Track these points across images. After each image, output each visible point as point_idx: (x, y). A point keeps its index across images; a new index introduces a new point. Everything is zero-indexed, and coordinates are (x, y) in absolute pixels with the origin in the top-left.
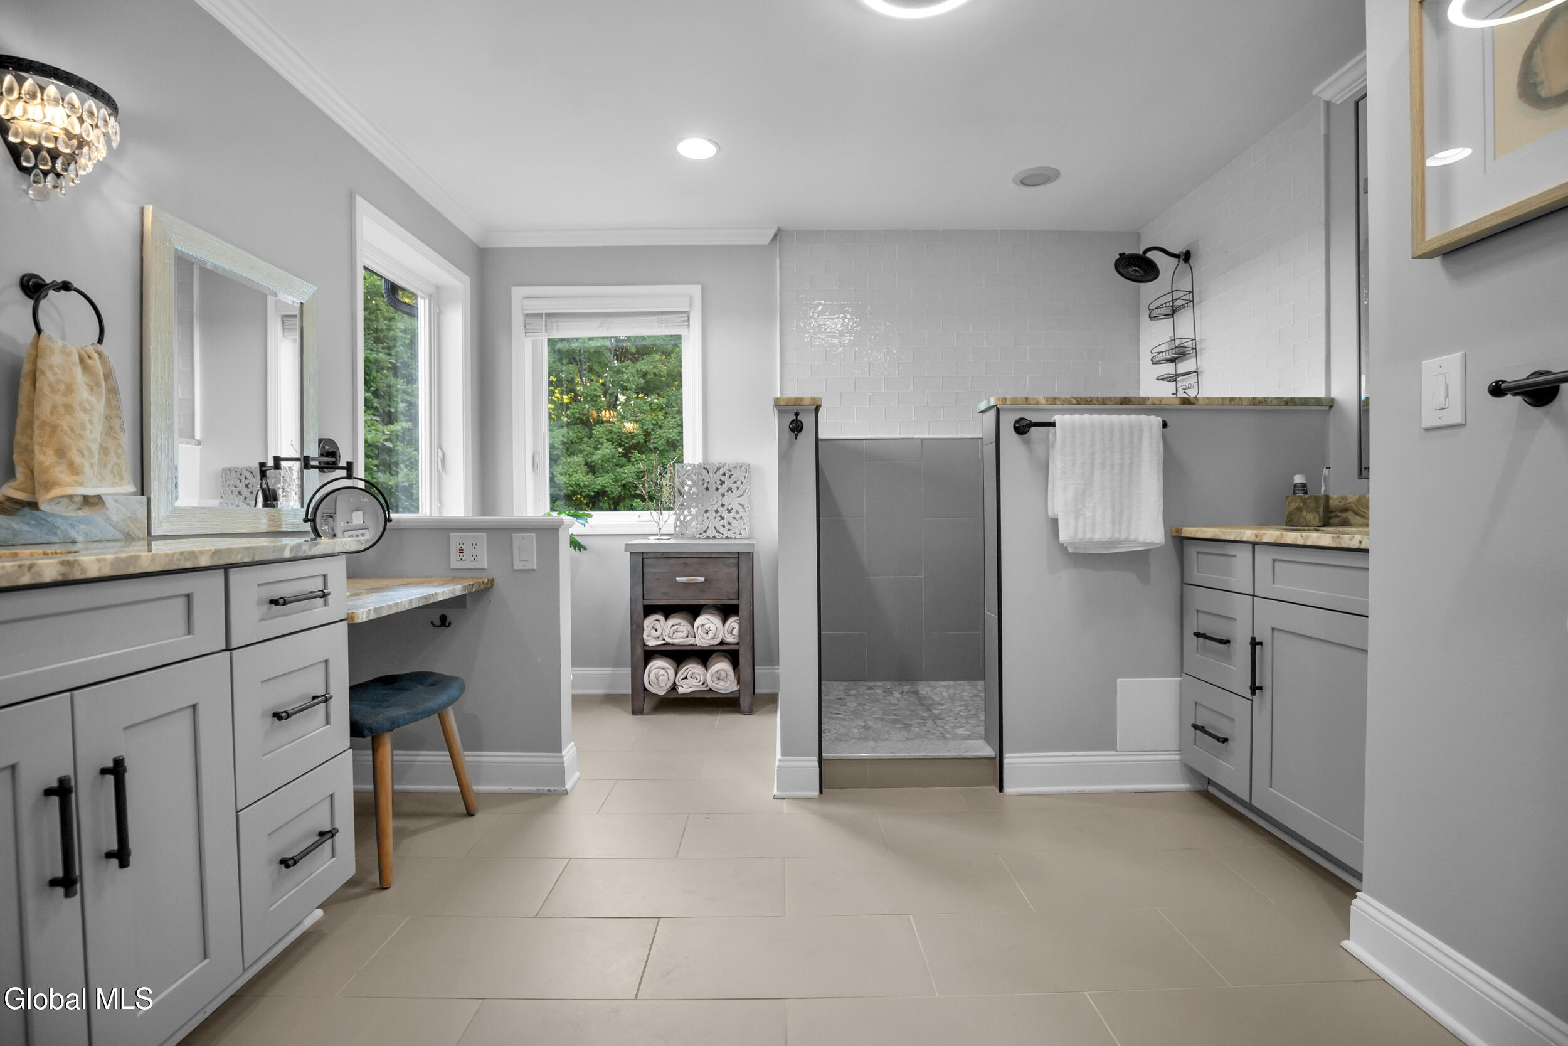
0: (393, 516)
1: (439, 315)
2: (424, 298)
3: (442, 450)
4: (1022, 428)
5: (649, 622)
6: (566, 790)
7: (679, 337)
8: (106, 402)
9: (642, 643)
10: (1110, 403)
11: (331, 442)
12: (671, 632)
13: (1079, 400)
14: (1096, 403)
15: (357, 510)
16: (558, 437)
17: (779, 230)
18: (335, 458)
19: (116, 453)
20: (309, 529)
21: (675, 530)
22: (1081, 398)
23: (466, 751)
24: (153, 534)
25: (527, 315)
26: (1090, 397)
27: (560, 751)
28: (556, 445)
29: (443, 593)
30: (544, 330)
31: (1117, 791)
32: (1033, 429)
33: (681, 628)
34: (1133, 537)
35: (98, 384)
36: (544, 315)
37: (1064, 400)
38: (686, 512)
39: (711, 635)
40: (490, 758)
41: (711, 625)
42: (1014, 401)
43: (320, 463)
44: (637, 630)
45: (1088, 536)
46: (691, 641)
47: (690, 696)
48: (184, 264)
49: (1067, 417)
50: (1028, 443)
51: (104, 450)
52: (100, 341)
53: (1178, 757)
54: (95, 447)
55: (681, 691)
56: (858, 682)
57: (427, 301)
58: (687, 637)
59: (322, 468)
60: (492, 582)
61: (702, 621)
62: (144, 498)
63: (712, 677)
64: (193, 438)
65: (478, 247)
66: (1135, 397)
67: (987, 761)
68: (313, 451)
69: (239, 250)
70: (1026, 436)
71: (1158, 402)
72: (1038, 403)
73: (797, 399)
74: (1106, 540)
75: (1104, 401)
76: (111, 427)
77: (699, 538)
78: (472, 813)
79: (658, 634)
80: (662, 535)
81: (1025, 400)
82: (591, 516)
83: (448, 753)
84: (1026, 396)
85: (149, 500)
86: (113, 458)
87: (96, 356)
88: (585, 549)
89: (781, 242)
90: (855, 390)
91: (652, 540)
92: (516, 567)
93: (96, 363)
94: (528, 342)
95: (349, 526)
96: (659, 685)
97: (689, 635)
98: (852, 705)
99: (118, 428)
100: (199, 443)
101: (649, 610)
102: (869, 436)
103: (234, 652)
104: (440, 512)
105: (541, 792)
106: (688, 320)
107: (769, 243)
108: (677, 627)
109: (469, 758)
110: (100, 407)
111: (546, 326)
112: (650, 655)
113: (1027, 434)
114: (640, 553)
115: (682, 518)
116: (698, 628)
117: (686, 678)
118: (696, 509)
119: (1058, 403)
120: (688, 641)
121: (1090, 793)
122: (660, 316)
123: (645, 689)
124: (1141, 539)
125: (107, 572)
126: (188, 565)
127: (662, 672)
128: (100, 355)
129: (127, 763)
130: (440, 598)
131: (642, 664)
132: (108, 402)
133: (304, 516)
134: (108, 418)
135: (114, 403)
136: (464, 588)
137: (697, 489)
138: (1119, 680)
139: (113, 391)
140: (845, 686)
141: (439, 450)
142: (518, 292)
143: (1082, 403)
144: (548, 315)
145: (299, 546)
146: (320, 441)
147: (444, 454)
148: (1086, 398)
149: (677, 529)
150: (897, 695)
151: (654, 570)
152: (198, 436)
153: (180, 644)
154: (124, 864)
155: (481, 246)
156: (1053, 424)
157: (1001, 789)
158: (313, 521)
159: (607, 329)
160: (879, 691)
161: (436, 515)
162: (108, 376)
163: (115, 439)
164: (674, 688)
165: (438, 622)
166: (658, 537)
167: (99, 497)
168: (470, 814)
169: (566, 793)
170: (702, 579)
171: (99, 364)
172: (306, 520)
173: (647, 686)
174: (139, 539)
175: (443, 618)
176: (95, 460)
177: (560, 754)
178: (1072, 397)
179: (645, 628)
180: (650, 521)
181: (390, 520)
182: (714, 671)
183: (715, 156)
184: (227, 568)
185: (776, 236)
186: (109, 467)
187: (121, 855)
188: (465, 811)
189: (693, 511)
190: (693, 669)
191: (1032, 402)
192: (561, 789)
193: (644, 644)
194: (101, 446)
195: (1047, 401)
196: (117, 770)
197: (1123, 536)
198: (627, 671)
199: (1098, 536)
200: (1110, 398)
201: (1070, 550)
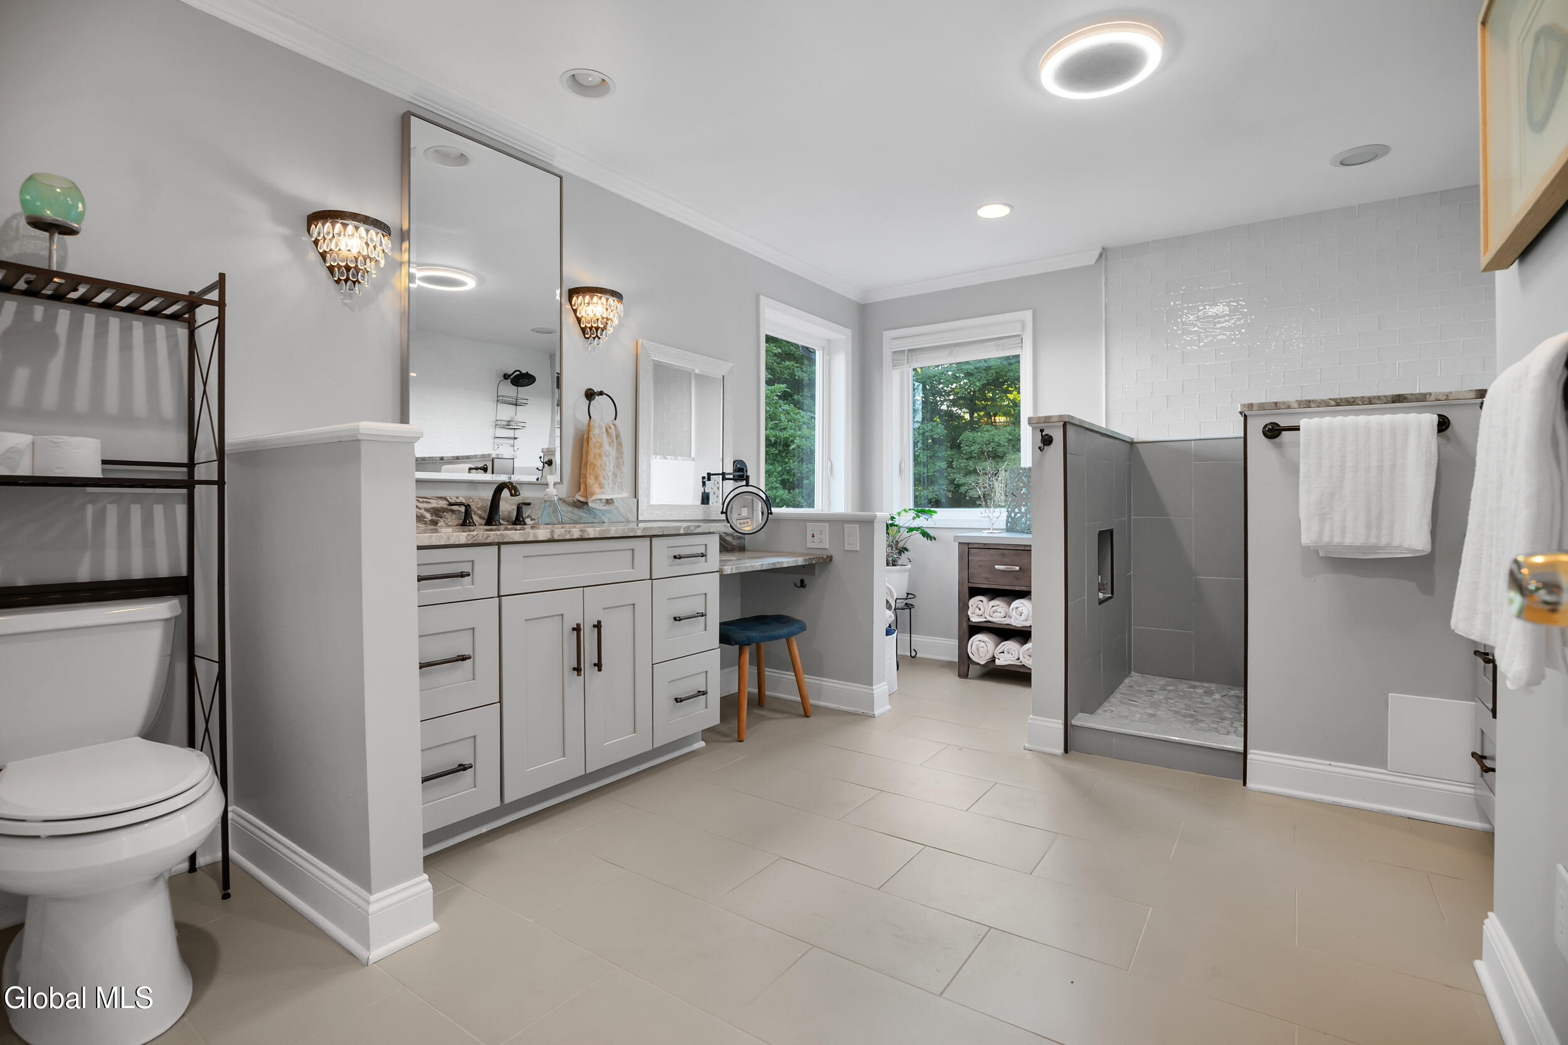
0: (774, 510)
1: (829, 361)
2: (819, 350)
3: (830, 461)
4: (1273, 432)
5: (974, 602)
6: (874, 715)
7: (1018, 356)
8: (616, 450)
9: (967, 619)
10: (1378, 402)
11: (741, 462)
12: (992, 612)
13: (1339, 401)
14: (1360, 403)
15: (744, 507)
16: (1004, 435)
17: (1104, 249)
18: (742, 472)
19: (620, 476)
20: (725, 518)
21: (1007, 525)
22: (1341, 399)
23: (805, 674)
24: (639, 519)
25: (894, 352)
26: (1353, 398)
27: (872, 686)
28: (1001, 442)
29: (788, 562)
30: (906, 363)
31: (1384, 811)
32: (1284, 433)
33: (999, 609)
34: (1396, 543)
35: (613, 441)
36: (906, 352)
37: (1320, 403)
38: (1017, 510)
39: (1023, 617)
40: (828, 683)
41: (1024, 608)
42: (1262, 407)
43: (734, 476)
44: (963, 607)
45: (1337, 540)
46: (1007, 621)
47: (1006, 668)
48: (658, 367)
49: (1316, 421)
50: (1279, 446)
51: (615, 475)
52: (615, 419)
53: (1472, 791)
54: (610, 474)
55: (998, 662)
56: (1183, 680)
57: (821, 352)
58: (1005, 617)
59: (734, 479)
60: (830, 558)
61: (1016, 604)
62: (636, 499)
63: (1023, 654)
64: (691, 456)
65: (860, 304)
66: (1412, 394)
67: (1232, 754)
68: (729, 469)
69: (686, 352)
70: (1277, 440)
71: (1445, 397)
72: (1289, 407)
73: (1046, 417)
74: (1358, 545)
75: (1370, 401)
76: (619, 463)
77: (1027, 533)
78: (808, 715)
79: (980, 612)
80: (994, 529)
81: (1274, 405)
82: (935, 512)
83: (794, 674)
84: (1275, 401)
85: (638, 501)
86: (619, 479)
87: (613, 427)
88: (935, 539)
89: (1106, 260)
90: (1183, 392)
91: (985, 534)
92: (846, 549)
93: (613, 431)
94: (896, 375)
95: (739, 517)
96: (979, 655)
97: (1007, 616)
98: (1159, 696)
99: (621, 463)
100: (693, 460)
101: (974, 592)
102: (1198, 437)
103: (654, 581)
104: (829, 510)
105: (857, 712)
106: (1022, 342)
107: (1095, 263)
108: (997, 607)
109: (809, 680)
110: (614, 453)
111: (908, 359)
112: (975, 629)
113: (1279, 437)
114: (965, 543)
115: (1013, 515)
116: (1013, 610)
117: (1003, 652)
118: (1026, 508)
119: (1313, 405)
120: (1005, 621)
121: (1348, 807)
122: (998, 342)
123: (969, 658)
124: (1406, 545)
125: (597, 536)
126: (632, 535)
127: (982, 644)
128: (615, 425)
129: (602, 624)
130: (785, 565)
131: (967, 636)
132: (617, 449)
133: (721, 510)
134: (618, 458)
135: (620, 450)
136: (805, 560)
137: (1027, 490)
138: (1390, 694)
139: (620, 444)
140: (1167, 682)
141: (829, 461)
142: (888, 335)
143: (1343, 404)
144: (910, 351)
145: (689, 527)
146: (734, 462)
147: (832, 464)
148: (1348, 398)
149: (1009, 524)
150: (1217, 696)
151: (978, 558)
152: (693, 456)
153: (626, 573)
154: (600, 670)
155: (862, 303)
156: (1297, 429)
157: (1245, 784)
158: (726, 513)
159: (954, 357)
160: (1200, 691)
161: (826, 511)
162: (618, 436)
163: (620, 469)
164: (993, 659)
165: (799, 584)
166: (991, 531)
167: (612, 499)
168: (806, 716)
169: (873, 716)
170: (1017, 568)
171: (614, 431)
172: (722, 513)
173: (971, 655)
174: (633, 522)
175: (802, 581)
176: (610, 481)
177: (871, 688)
178: (1330, 399)
179: (970, 606)
180: (985, 517)
181: (771, 513)
182: (1025, 649)
183: (1008, 214)
184: (651, 537)
185: (1101, 255)
186: (617, 484)
187: (599, 665)
188: (803, 713)
189: (1023, 509)
190: (1010, 645)
191: (1282, 407)
192: (870, 713)
193: (969, 619)
194: (613, 473)
195: (1299, 405)
196: (598, 626)
197: (1384, 541)
198: (955, 643)
199: (1348, 541)
200: (1379, 397)
201: (1321, 554)
